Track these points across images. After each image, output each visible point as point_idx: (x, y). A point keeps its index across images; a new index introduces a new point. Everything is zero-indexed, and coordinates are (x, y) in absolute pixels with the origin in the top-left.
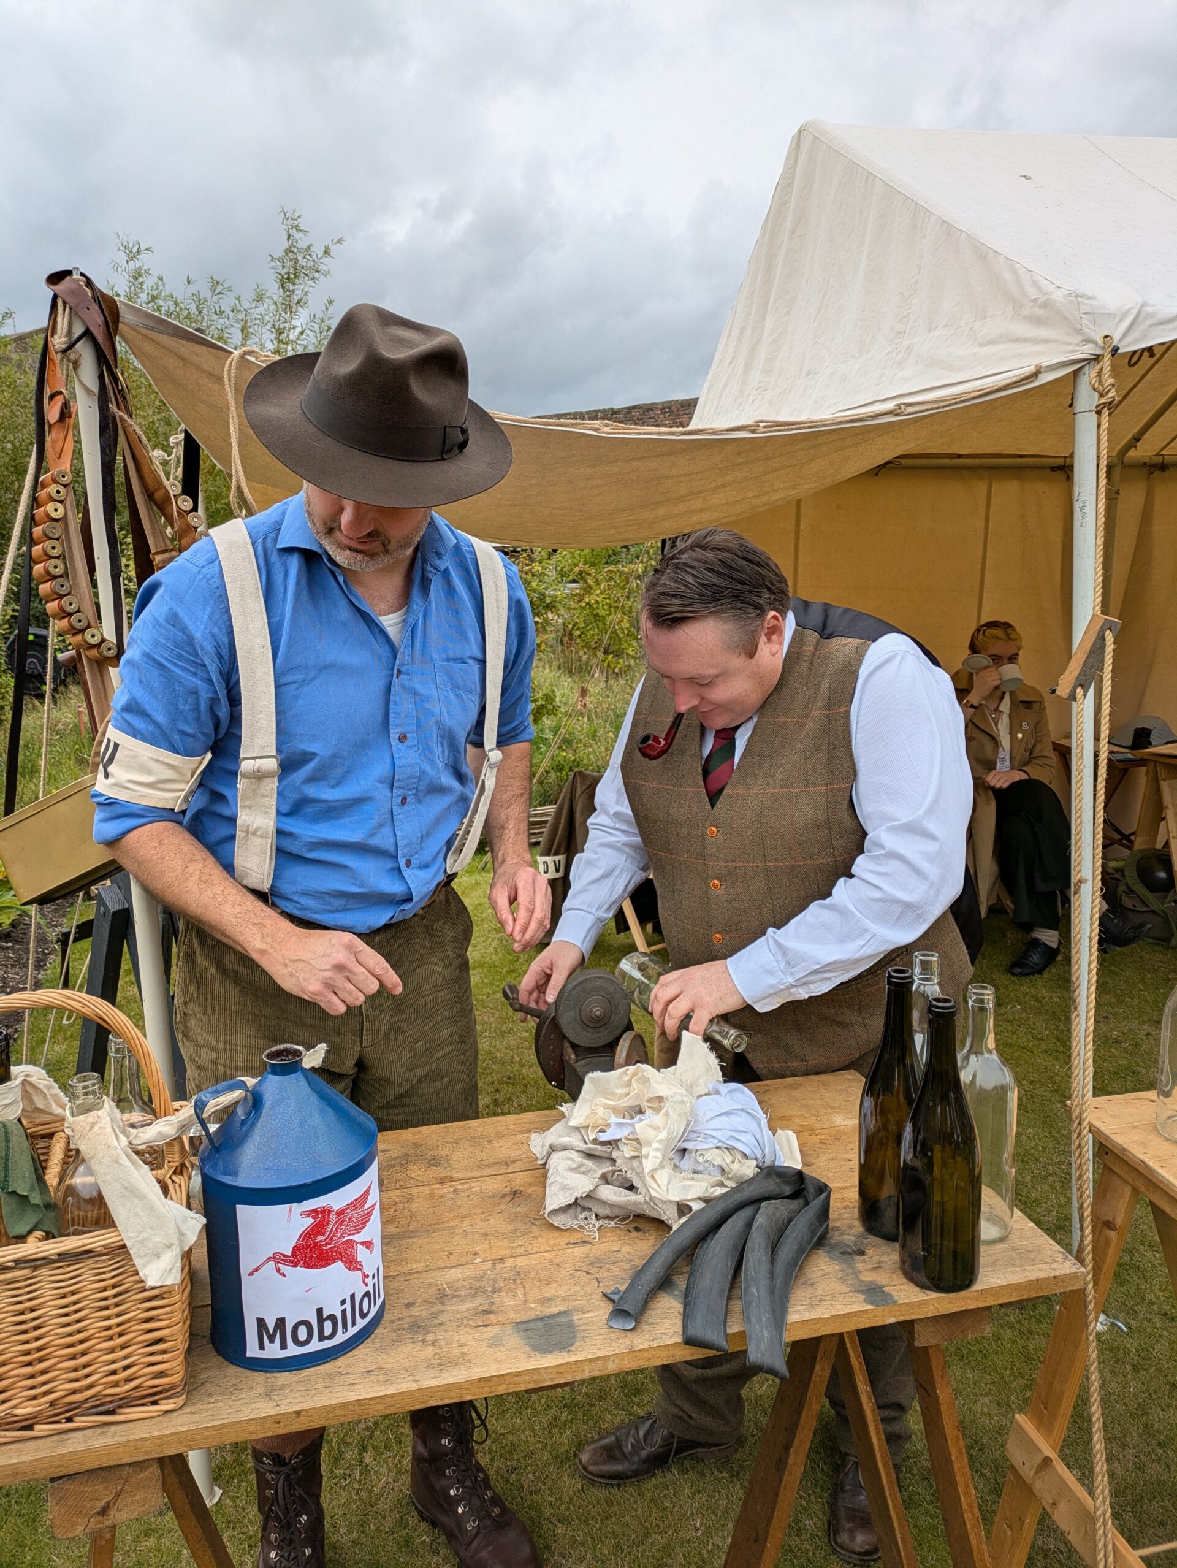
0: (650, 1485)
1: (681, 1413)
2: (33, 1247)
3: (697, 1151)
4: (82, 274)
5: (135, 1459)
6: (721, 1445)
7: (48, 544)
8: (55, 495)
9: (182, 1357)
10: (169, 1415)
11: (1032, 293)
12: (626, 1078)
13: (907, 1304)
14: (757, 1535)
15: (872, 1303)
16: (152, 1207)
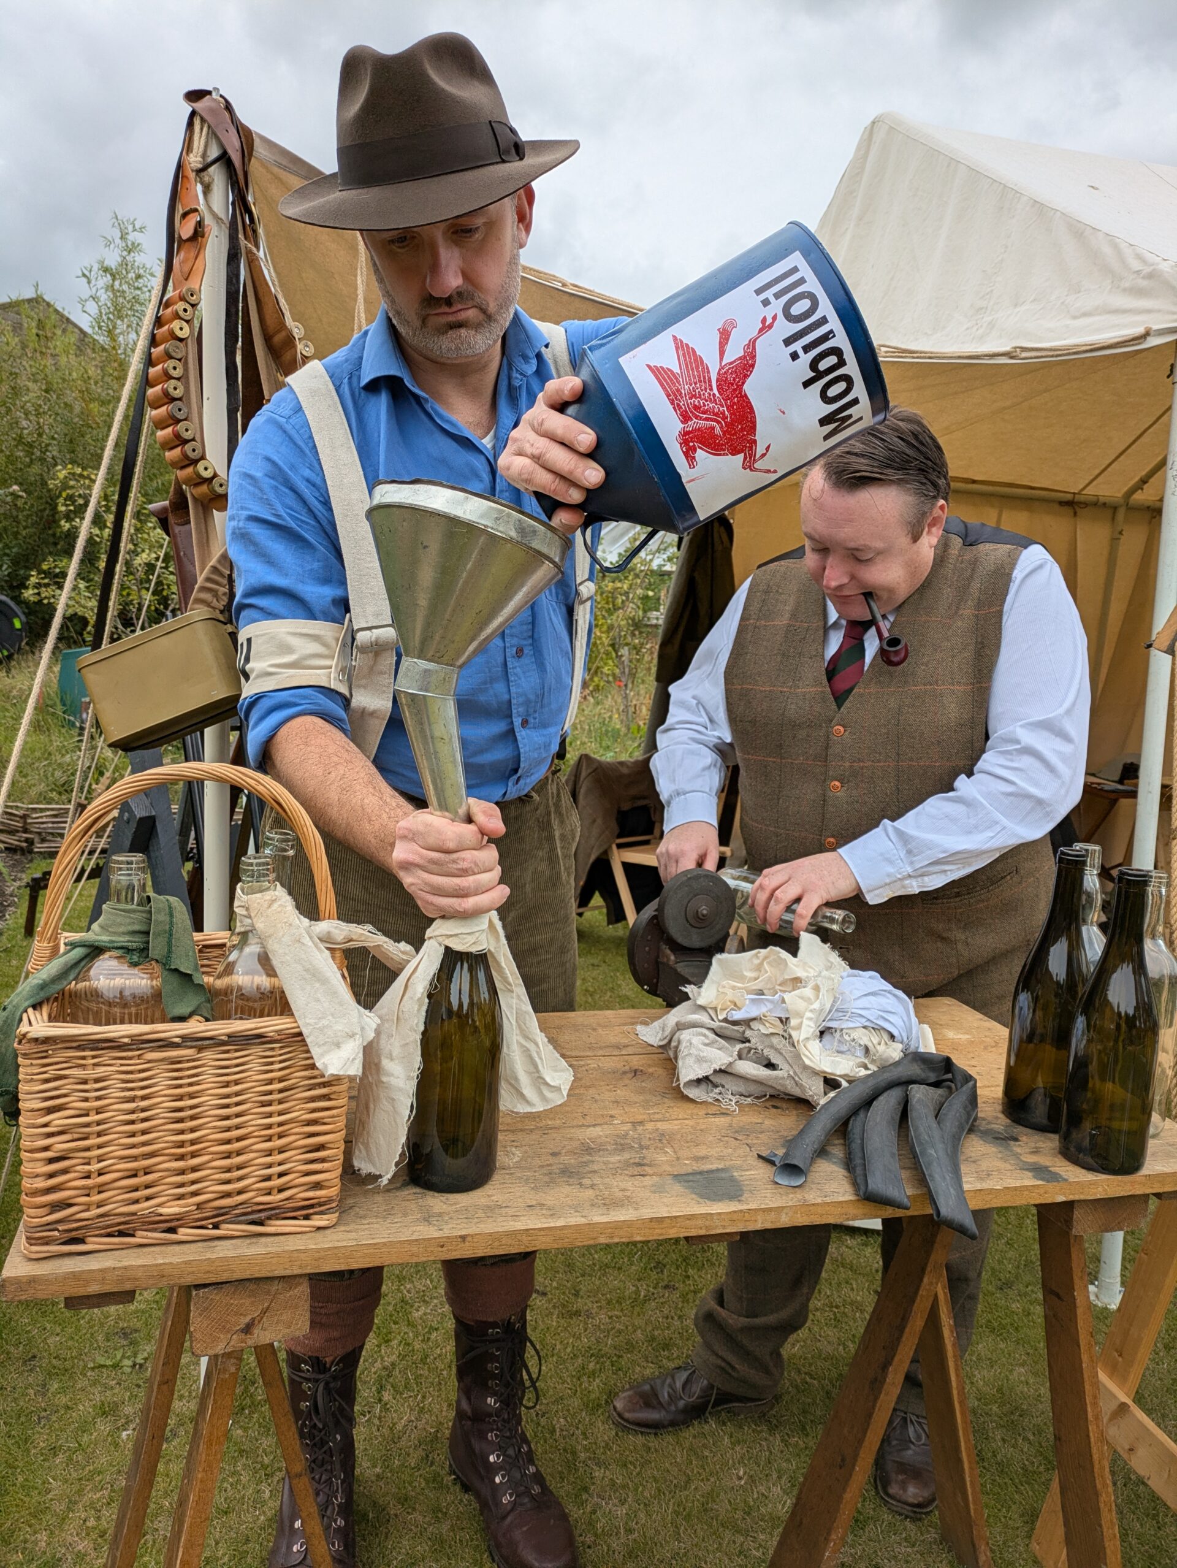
0: (688, 1435)
1: (723, 1364)
2: (195, 1026)
3: (842, 1030)
4: (221, 96)
5: (288, 1272)
6: (760, 1400)
7: (171, 363)
8: (181, 313)
9: (340, 1170)
10: (322, 1232)
11: (1136, 265)
12: (756, 962)
13: (1078, 1183)
14: (843, 1460)
15: (1042, 1179)
16: (335, 993)
